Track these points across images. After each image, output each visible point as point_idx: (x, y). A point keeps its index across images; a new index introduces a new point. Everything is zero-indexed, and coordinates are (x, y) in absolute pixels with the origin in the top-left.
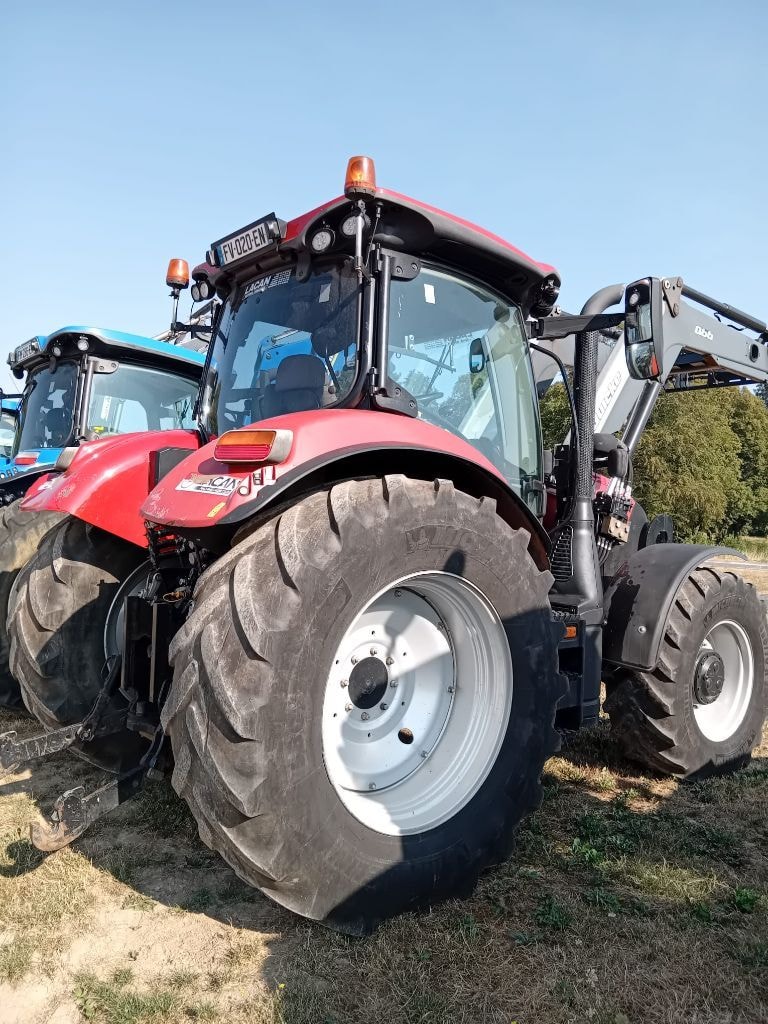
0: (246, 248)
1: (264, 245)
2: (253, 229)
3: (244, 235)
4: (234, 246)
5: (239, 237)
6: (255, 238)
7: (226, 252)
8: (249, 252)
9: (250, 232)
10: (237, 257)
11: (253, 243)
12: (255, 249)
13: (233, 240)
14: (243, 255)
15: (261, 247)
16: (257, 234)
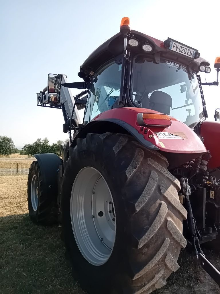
0: (183, 51)
1: (190, 56)
2: (189, 49)
3: (185, 47)
4: (179, 47)
5: (183, 46)
6: (188, 52)
7: (174, 46)
8: (183, 54)
9: (188, 49)
10: (178, 51)
11: (187, 53)
12: (186, 55)
13: (180, 45)
14: (181, 53)
15: (189, 56)
16: (190, 51)
